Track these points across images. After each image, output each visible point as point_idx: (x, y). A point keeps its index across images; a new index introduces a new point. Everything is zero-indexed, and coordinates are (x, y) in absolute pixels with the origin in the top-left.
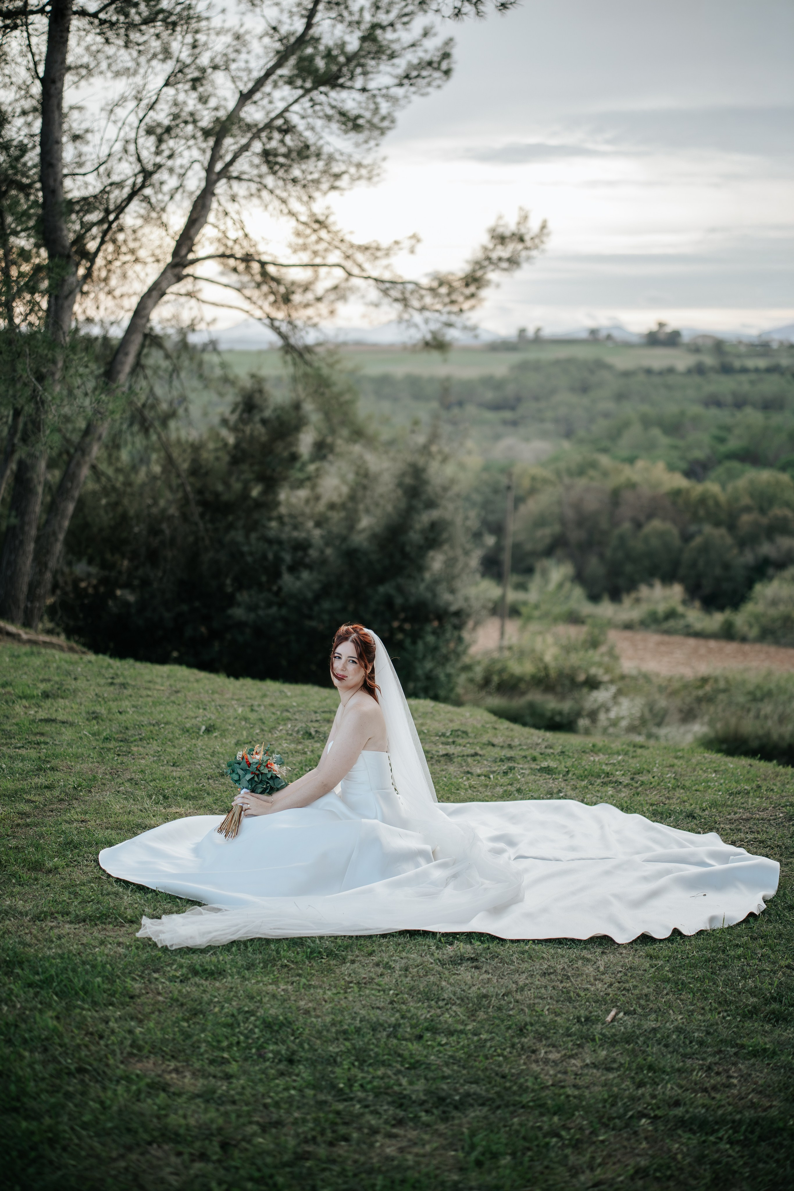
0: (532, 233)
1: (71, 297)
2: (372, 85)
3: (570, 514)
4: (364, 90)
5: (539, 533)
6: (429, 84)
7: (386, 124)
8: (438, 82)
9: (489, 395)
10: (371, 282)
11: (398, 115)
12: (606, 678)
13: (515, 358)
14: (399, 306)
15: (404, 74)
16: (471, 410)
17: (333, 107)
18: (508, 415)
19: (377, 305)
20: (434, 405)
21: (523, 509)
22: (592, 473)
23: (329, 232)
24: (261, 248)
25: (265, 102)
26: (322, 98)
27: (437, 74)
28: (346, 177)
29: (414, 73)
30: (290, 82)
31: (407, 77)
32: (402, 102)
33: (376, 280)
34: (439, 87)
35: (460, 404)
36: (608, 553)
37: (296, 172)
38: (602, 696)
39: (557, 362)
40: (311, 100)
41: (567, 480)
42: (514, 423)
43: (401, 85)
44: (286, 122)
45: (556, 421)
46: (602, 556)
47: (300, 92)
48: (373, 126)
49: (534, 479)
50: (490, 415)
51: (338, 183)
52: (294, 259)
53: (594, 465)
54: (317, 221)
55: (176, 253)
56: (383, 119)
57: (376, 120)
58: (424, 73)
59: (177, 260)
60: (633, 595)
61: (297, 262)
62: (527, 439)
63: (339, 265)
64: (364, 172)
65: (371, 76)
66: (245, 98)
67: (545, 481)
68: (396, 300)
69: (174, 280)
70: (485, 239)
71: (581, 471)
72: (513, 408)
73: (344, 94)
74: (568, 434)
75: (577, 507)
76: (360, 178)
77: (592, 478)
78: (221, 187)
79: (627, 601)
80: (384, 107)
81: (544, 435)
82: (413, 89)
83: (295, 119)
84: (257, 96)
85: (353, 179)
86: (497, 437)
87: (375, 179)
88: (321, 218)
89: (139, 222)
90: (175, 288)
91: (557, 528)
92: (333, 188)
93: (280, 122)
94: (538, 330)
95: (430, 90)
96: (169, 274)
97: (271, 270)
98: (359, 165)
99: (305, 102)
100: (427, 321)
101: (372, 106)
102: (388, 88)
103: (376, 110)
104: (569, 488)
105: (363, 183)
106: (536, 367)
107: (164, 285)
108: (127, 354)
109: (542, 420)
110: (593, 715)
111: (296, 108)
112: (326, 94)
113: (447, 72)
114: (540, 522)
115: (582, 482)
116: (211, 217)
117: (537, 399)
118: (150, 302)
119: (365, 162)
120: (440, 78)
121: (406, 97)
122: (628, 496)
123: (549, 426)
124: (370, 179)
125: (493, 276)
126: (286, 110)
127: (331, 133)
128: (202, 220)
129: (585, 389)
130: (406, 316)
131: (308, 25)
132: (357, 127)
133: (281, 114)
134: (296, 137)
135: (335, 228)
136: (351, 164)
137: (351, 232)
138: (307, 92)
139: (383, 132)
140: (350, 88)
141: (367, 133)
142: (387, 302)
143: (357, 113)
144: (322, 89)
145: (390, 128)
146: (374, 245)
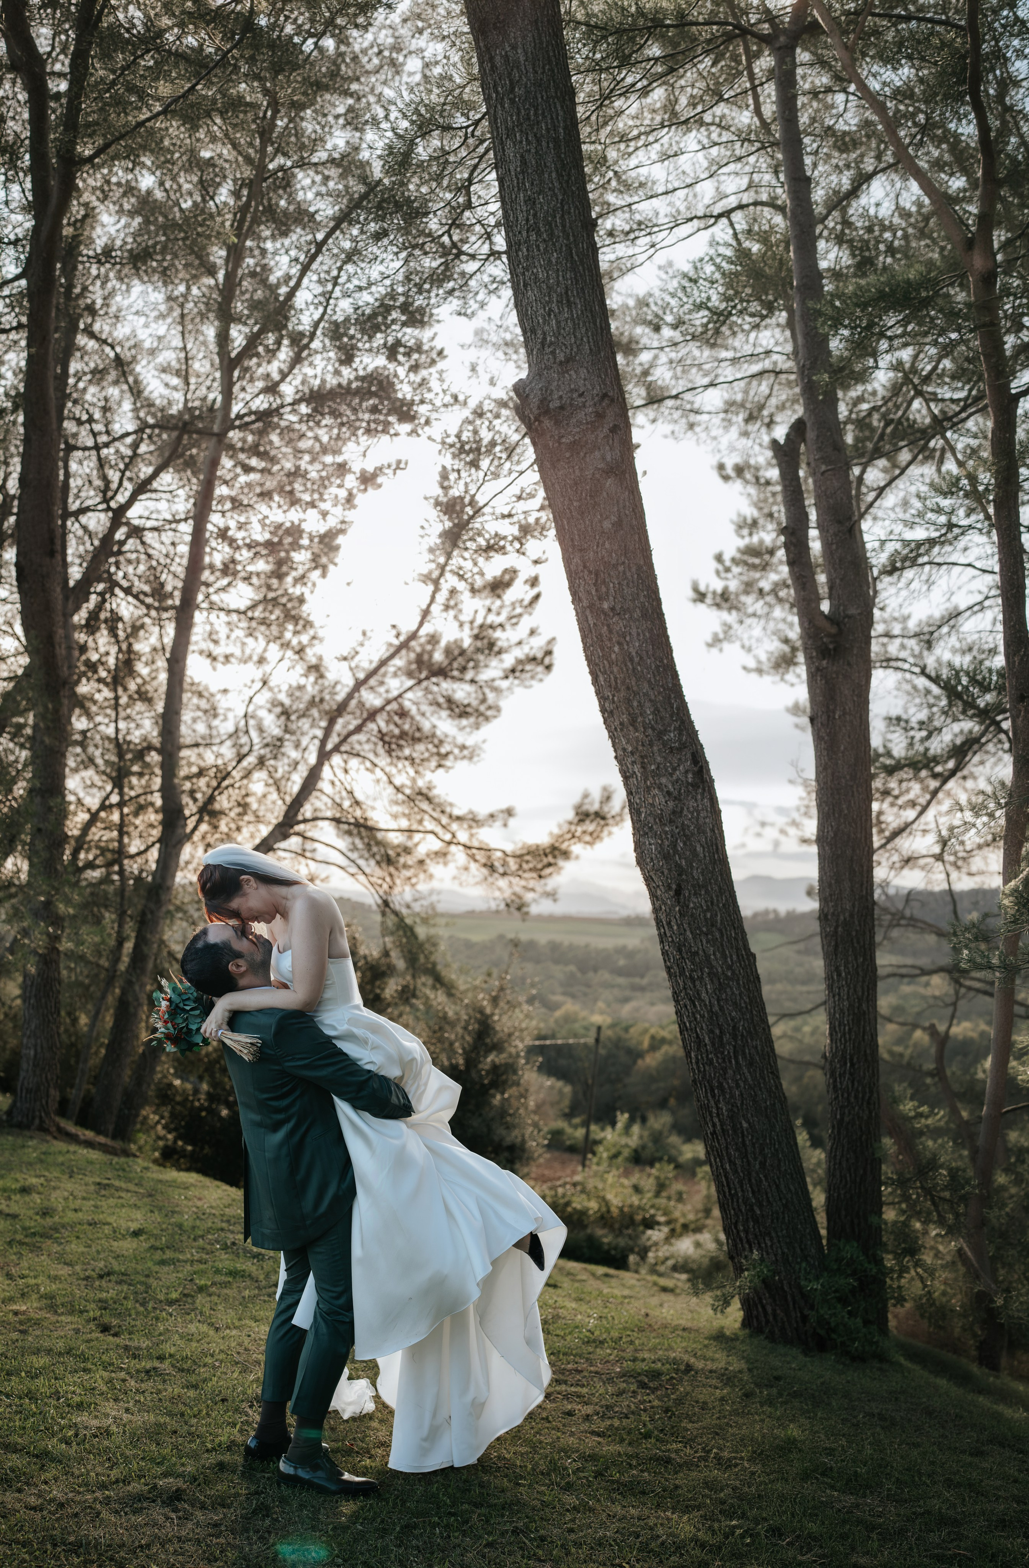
0: (613, 813)
2: (481, 678)
4: (473, 681)
6: (531, 677)
7: (491, 712)
8: (539, 676)
9: (622, 962)
10: (461, 848)
11: (502, 704)
12: (662, 1219)
14: (485, 871)
15: (509, 669)
16: (604, 975)
17: (443, 696)
19: (466, 869)
20: (572, 968)
21: (641, 1064)
23: (430, 803)
24: (370, 814)
25: (382, 690)
26: (435, 688)
27: (539, 669)
28: (451, 757)
29: (519, 668)
30: (406, 673)
31: (512, 671)
32: (505, 693)
33: (465, 846)
34: (540, 679)
35: (595, 970)
37: (407, 752)
38: (655, 1235)
40: (426, 689)
42: (642, 989)
43: (506, 678)
44: (401, 706)
47: (415, 681)
48: (480, 714)
49: (653, 1038)
50: (621, 980)
51: (443, 762)
52: (393, 825)
54: (420, 793)
55: (285, 815)
56: (490, 708)
57: (482, 708)
58: (528, 668)
59: (286, 820)
61: (396, 827)
63: (432, 832)
64: (466, 752)
65: (480, 670)
66: (359, 685)
69: (281, 837)
70: (570, 815)
73: (456, 685)
76: (464, 757)
78: (334, 759)
80: (491, 698)
82: (516, 682)
83: (407, 704)
84: (372, 682)
85: (456, 758)
86: (626, 1000)
87: (475, 759)
88: (425, 791)
90: (283, 845)
92: (440, 766)
93: (393, 706)
95: (532, 682)
96: (277, 833)
97: (377, 833)
98: (463, 747)
99: (418, 692)
100: (511, 885)
102: (494, 680)
103: (484, 700)
105: (465, 762)
107: (271, 842)
110: (643, 1253)
111: (409, 695)
112: (438, 685)
113: (548, 667)
116: (321, 785)
119: (468, 744)
120: (541, 672)
121: (509, 689)
124: (471, 758)
125: (576, 848)
126: (400, 696)
127: (440, 718)
128: (314, 787)
130: (490, 880)
131: (421, 624)
132: (464, 714)
133: (396, 699)
134: (408, 720)
135: (436, 800)
136: (456, 746)
137: (451, 805)
138: (420, 682)
139: (487, 719)
140: (461, 680)
141: (472, 720)
142: (473, 866)
143: (466, 702)
144: (434, 680)
145: (494, 716)
146: (470, 816)
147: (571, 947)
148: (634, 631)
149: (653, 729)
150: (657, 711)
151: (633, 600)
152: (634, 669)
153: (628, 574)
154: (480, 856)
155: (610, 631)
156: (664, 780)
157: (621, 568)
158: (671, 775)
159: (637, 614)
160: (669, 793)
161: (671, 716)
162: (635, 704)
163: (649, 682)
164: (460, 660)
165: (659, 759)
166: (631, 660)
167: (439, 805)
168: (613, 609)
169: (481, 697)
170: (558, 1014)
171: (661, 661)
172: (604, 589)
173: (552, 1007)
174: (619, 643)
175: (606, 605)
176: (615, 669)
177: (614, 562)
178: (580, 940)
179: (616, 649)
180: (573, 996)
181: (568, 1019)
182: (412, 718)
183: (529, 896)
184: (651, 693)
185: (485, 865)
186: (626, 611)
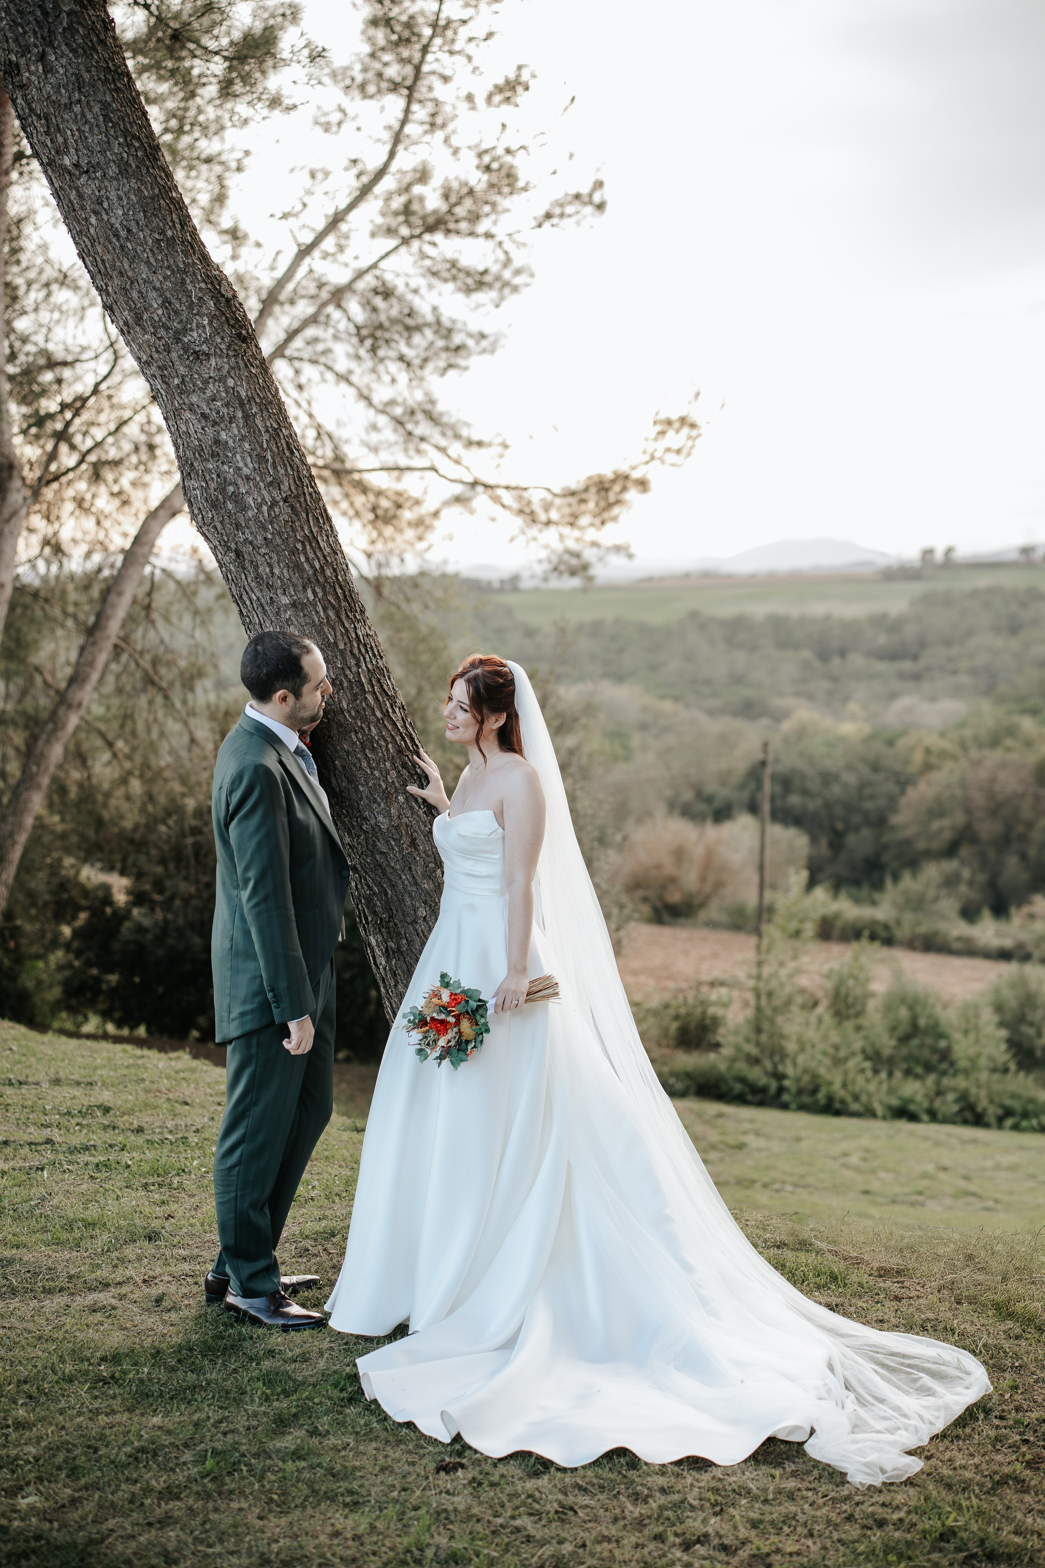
1: (14, 520)
2: (501, 229)
3: (979, 799)
4: (489, 236)
5: (935, 825)
6: (575, 224)
7: (520, 279)
9: (882, 640)
13: (919, 588)
15: (544, 213)
16: (856, 660)
18: (907, 665)
20: (807, 654)
21: (912, 794)
22: (1009, 742)
24: (346, 451)
25: (345, 256)
26: (431, 249)
27: (589, 210)
28: (465, 352)
29: (557, 211)
31: (548, 216)
35: (843, 653)
36: (1032, 852)
39: (975, 593)
41: (974, 753)
42: (917, 677)
43: (539, 226)
44: (381, 279)
45: (974, 672)
46: (1023, 857)
47: (397, 243)
48: (504, 284)
49: (928, 751)
50: (882, 667)
51: (455, 361)
53: (1011, 731)
54: (418, 411)
56: (518, 272)
57: (507, 274)
58: (569, 209)
60: (1026, 910)
62: (933, 699)
63: (431, 468)
64: (484, 343)
66: (305, 250)
67: (944, 754)
68: (518, 512)
71: (994, 741)
72: (915, 658)
74: (989, 691)
76: (484, 351)
77: (1009, 750)
79: (1017, 918)
80: (518, 257)
81: (956, 692)
85: (472, 353)
86: (893, 696)
88: (425, 407)
91: (959, 818)
92: (450, 366)
94: (949, 551)
95: (577, 229)
98: (480, 336)
100: (560, 538)
102: (521, 232)
103: (508, 262)
104: (976, 764)
105: (486, 357)
106: (947, 600)
108: (120, 594)
109: (954, 672)
113: (599, 207)
114: (937, 810)
115: (994, 756)
117: (948, 643)
119: (486, 331)
120: (593, 215)
123: (964, 679)
124: (492, 352)
126: (377, 264)
127: (443, 295)
129: (1014, 628)
131: (392, 154)
132: (479, 286)
133: (370, 269)
134: (394, 301)
135: (445, 419)
136: (470, 335)
137: (467, 425)
138: (405, 241)
139: (515, 289)
140: (472, 234)
141: (493, 294)
143: (481, 268)
144: (427, 237)
145: (527, 285)
146: (499, 440)
147: (803, 621)
148: (113, 195)
149: (167, 329)
150: (166, 303)
151: (103, 152)
152: (122, 247)
153: (89, 116)
154: (508, 498)
155: (80, 196)
156: (194, 399)
157: (77, 109)
158: (203, 391)
159: (113, 170)
160: (203, 415)
161: (191, 306)
162: (135, 295)
163: (148, 263)
164: (468, 203)
165: (182, 370)
166: (117, 236)
167: (453, 427)
168: (77, 166)
169: (502, 257)
170: (787, 726)
171: (163, 232)
172: (60, 139)
173: (779, 716)
174: (96, 213)
175: (67, 162)
176: (99, 249)
177: (64, 100)
178: (818, 609)
179: (93, 220)
180: (811, 697)
181: (802, 733)
182: (401, 299)
183: (589, 554)
185: (521, 512)
186: (96, 167)
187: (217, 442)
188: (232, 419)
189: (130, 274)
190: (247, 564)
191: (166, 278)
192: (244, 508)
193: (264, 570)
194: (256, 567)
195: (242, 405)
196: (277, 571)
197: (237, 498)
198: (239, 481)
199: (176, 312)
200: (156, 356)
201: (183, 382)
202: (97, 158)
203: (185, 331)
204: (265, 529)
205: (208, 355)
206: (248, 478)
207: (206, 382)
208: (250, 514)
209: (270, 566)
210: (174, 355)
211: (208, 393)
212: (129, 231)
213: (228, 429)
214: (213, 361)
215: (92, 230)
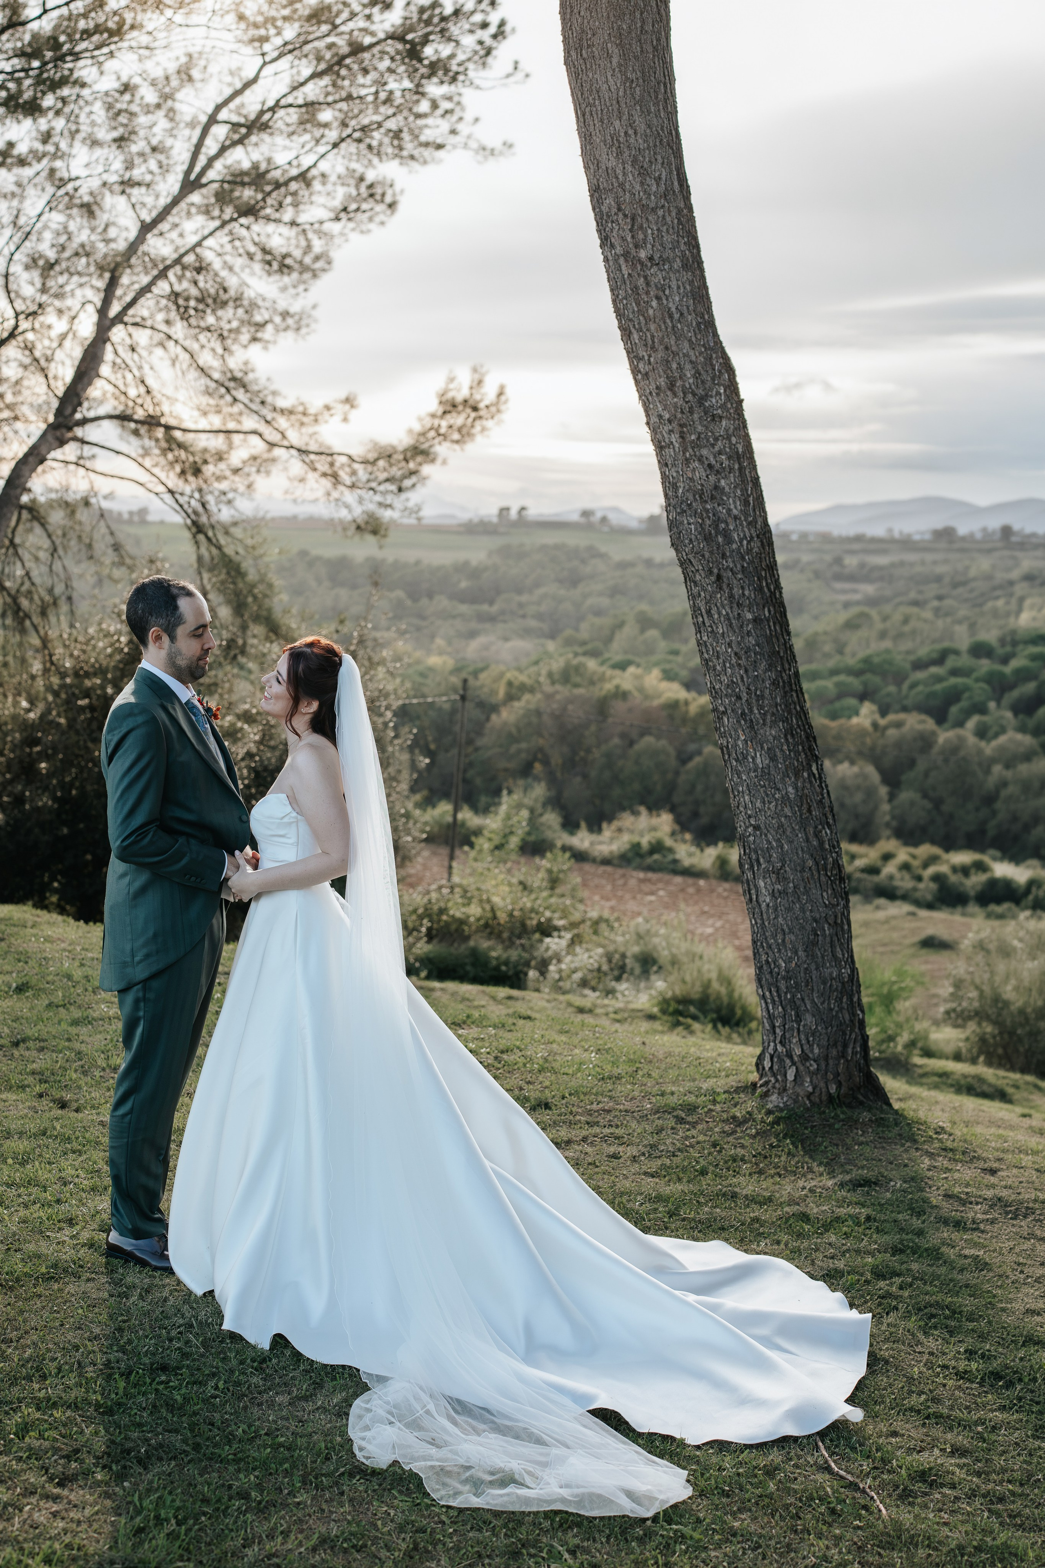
0: (487, 401)
2: (302, 219)
3: (550, 725)
4: (293, 223)
5: (514, 748)
6: (371, 219)
7: (319, 265)
8: (381, 217)
9: (464, 585)
10: (294, 452)
11: (334, 253)
12: (561, 922)
13: (495, 542)
14: (327, 483)
15: (340, 207)
16: (442, 601)
17: (255, 244)
18: (484, 609)
19: (302, 480)
21: (496, 720)
22: (576, 680)
23: (247, 391)
24: (166, 408)
25: (174, 235)
26: (243, 232)
27: (380, 208)
28: (269, 328)
29: (353, 206)
30: (206, 211)
31: (345, 209)
32: (337, 240)
33: (299, 450)
34: (382, 223)
35: (430, 595)
36: (592, 774)
37: (210, 320)
38: (555, 943)
39: (544, 549)
40: (231, 233)
41: (548, 688)
42: (492, 619)
43: (337, 219)
44: (198, 258)
45: (540, 617)
46: (585, 778)
47: (217, 223)
48: (304, 268)
49: (510, 684)
50: (464, 608)
51: (259, 335)
52: (203, 424)
53: (579, 670)
54: (234, 379)
55: (59, 412)
56: (317, 258)
57: (308, 260)
58: (365, 206)
59: (61, 419)
60: (615, 824)
61: (207, 427)
62: (506, 638)
63: (255, 432)
64: (290, 321)
65: (301, 207)
66: (147, 228)
67: (523, 687)
68: (324, 475)
69: (57, 443)
70: (433, 406)
71: (564, 677)
72: (491, 602)
73: (271, 228)
74: (553, 633)
75: (559, 717)
76: (286, 329)
77: (576, 686)
78: (118, 333)
79: (608, 831)
80: (318, 245)
81: (526, 633)
82: (351, 225)
83: (209, 256)
84: (162, 227)
85: (277, 330)
86: (472, 635)
87: (304, 331)
88: (239, 375)
89: (20, 372)
91: (533, 743)
92: (254, 339)
93: (190, 259)
94: (523, 510)
95: (372, 226)
96: (50, 437)
97: (177, 434)
98: (285, 315)
99: (222, 238)
100: (361, 501)
101: (303, 243)
102: (321, 223)
103: (309, 247)
104: (549, 697)
105: (290, 334)
106: (519, 553)
107: (43, 450)
109: (524, 617)
110: (542, 966)
111: (210, 242)
112: (248, 228)
113: (392, 206)
114: (517, 735)
115: (565, 691)
116: (105, 370)
117: (519, 591)
118: (25, 470)
119: (292, 310)
120: (384, 212)
121: (342, 234)
122: (619, 707)
123: (532, 623)
124: (297, 329)
125: (442, 449)
126: (199, 244)
127: (253, 274)
128: (93, 373)
129: (573, 581)
130: (335, 494)
132: (284, 268)
133: (193, 249)
134: (210, 277)
135: (255, 387)
136: (276, 312)
137: (274, 393)
138: (224, 224)
139: (315, 275)
140: (277, 221)
141: (295, 275)
142: (312, 476)
143: (285, 252)
144: (243, 220)
145: (324, 270)
146: (301, 409)
148: (674, 284)
149: (694, 394)
150: (697, 375)
152: (673, 327)
153: (668, 219)
154: (322, 465)
155: (648, 284)
156: (705, 452)
157: (660, 213)
158: (713, 445)
159: (677, 264)
160: (710, 466)
161: (713, 376)
162: (674, 366)
163: (690, 341)
165: (700, 428)
166: (671, 316)
167: (258, 393)
168: (651, 259)
171: (703, 317)
172: (640, 236)
174: (658, 298)
175: (642, 254)
176: (653, 327)
179: (654, 303)
182: (215, 274)
184: (692, 353)
186: (664, 260)
187: (716, 487)
188: (731, 470)
189: (674, 348)
190: (725, 586)
191: (701, 353)
192: (729, 540)
193: (737, 591)
194: (731, 589)
195: (739, 458)
196: (747, 593)
197: (726, 535)
198: (730, 520)
199: (703, 382)
200: (679, 415)
201: (698, 438)
202: (668, 253)
203: (706, 397)
204: (743, 558)
205: (721, 417)
206: (736, 518)
207: (716, 439)
208: (734, 546)
209: (743, 588)
210: (696, 416)
211: (717, 448)
212: (682, 314)
213: (725, 478)
214: (724, 423)
215: (651, 312)
